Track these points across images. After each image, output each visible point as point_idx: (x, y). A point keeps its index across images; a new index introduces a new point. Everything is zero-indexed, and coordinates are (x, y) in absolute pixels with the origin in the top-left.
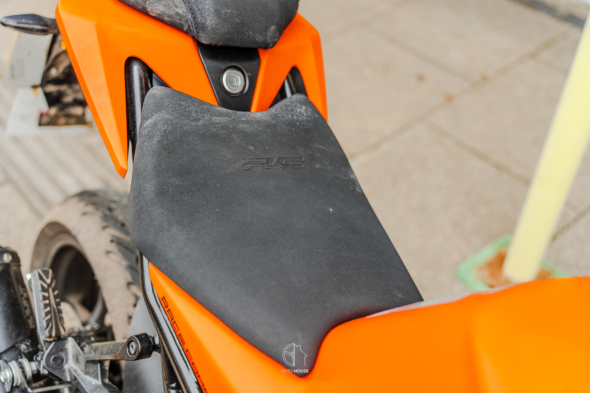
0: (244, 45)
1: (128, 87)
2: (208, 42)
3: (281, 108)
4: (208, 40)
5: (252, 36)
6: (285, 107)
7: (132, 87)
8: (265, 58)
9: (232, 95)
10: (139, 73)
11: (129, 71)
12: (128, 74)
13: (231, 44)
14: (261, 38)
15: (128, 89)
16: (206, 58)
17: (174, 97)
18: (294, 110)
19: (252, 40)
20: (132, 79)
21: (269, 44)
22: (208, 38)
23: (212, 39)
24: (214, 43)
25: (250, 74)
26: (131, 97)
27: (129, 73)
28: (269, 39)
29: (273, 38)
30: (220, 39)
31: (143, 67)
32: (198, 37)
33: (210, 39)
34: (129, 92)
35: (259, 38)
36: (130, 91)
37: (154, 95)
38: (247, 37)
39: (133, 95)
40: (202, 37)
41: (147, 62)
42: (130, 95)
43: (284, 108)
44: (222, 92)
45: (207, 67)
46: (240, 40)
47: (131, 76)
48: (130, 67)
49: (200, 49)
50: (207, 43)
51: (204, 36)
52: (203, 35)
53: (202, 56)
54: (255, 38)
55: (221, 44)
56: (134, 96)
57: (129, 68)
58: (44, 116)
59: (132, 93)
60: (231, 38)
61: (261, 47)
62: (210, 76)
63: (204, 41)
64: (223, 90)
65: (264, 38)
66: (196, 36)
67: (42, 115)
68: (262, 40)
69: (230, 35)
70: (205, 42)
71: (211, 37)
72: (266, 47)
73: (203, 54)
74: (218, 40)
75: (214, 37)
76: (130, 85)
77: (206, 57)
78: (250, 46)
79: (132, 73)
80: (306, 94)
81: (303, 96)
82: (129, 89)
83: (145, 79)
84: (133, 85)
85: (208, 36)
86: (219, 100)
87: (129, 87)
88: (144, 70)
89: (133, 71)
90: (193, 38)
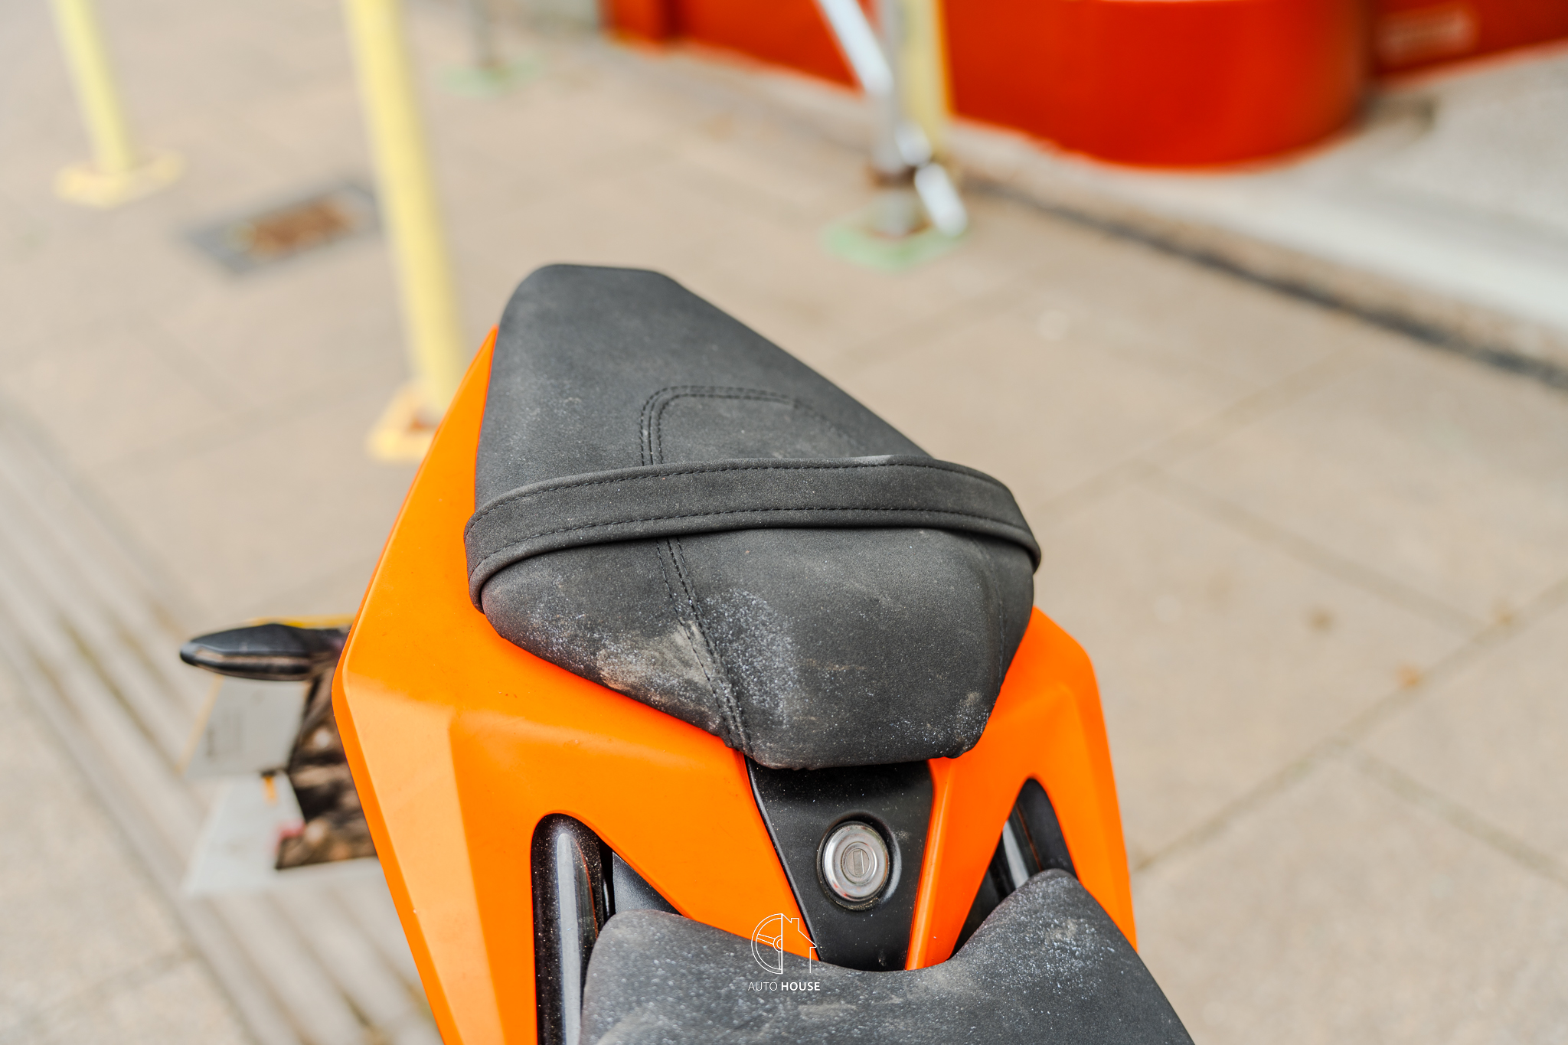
0: (890, 758)
1: (539, 905)
2: (781, 763)
3: (1005, 939)
4: (782, 758)
5: (911, 732)
6: (1016, 932)
7: (554, 905)
8: (946, 778)
9: (852, 907)
10: (574, 861)
11: (545, 854)
12: (540, 863)
13: (849, 760)
14: (938, 733)
15: (539, 912)
16: (774, 803)
17: (681, 948)
18: (1043, 941)
19: (913, 741)
20: (551, 882)
21: (962, 744)
22: (782, 752)
23: (792, 754)
24: (798, 763)
25: (904, 835)
26: (549, 939)
27: (545, 860)
28: (960, 734)
29: (972, 728)
30: (816, 752)
31: (585, 841)
32: (751, 750)
33: (788, 755)
34: (543, 923)
35: (933, 734)
36: (547, 919)
37: (619, 944)
38: (897, 736)
39: (554, 934)
40: (762, 750)
41: (597, 829)
42: (546, 932)
43: (1013, 938)
44: (824, 902)
45: (776, 831)
46: (877, 747)
47: (550, 869)
48: (548, 842)
49: (755, 777)
50: (779, 765)
51: (770, 748)
52: (765, 746)
53: (762, 796)
54: (921, 736)
55: (819, 764)
56: (559, 935)
57: (544, 845)
58: (292, 844)
59: (551, 926)
60: (849, 744)
61: (937, 756)
62: (786, 857)
63: (769, 762)
64: (826, 896)
65: (947, 732)
66: (746, 747)
67: (285, 841)
68: (941, 737)
69: (847, 739)
70: (773, 765)
71: (792, 748)
72: (953, 751)
73: (765, 791)
74: (811, 756)
75: (800, 749)
76: (546, 898)
77: (773, 798)
78: (906, 757)
79: (552, 860)
80: (1072, 871)
81: (1065, 881)
82: (544, 913)
83: (593, 878)
84: (554, 900)
85: (781, 748)
86: (815, 929)
87: (542, 907)
88: (587, 849)
89: (555, 855)
90: (737, 750)
